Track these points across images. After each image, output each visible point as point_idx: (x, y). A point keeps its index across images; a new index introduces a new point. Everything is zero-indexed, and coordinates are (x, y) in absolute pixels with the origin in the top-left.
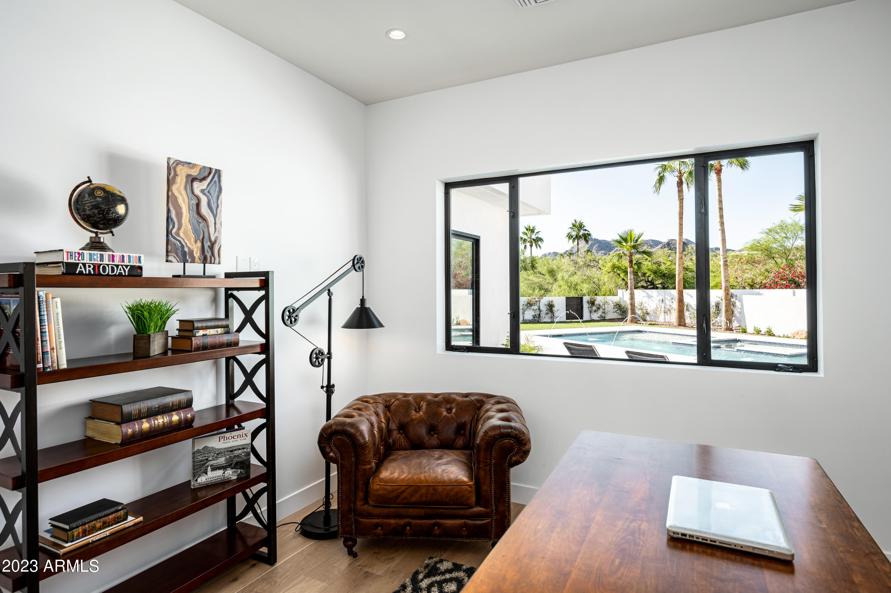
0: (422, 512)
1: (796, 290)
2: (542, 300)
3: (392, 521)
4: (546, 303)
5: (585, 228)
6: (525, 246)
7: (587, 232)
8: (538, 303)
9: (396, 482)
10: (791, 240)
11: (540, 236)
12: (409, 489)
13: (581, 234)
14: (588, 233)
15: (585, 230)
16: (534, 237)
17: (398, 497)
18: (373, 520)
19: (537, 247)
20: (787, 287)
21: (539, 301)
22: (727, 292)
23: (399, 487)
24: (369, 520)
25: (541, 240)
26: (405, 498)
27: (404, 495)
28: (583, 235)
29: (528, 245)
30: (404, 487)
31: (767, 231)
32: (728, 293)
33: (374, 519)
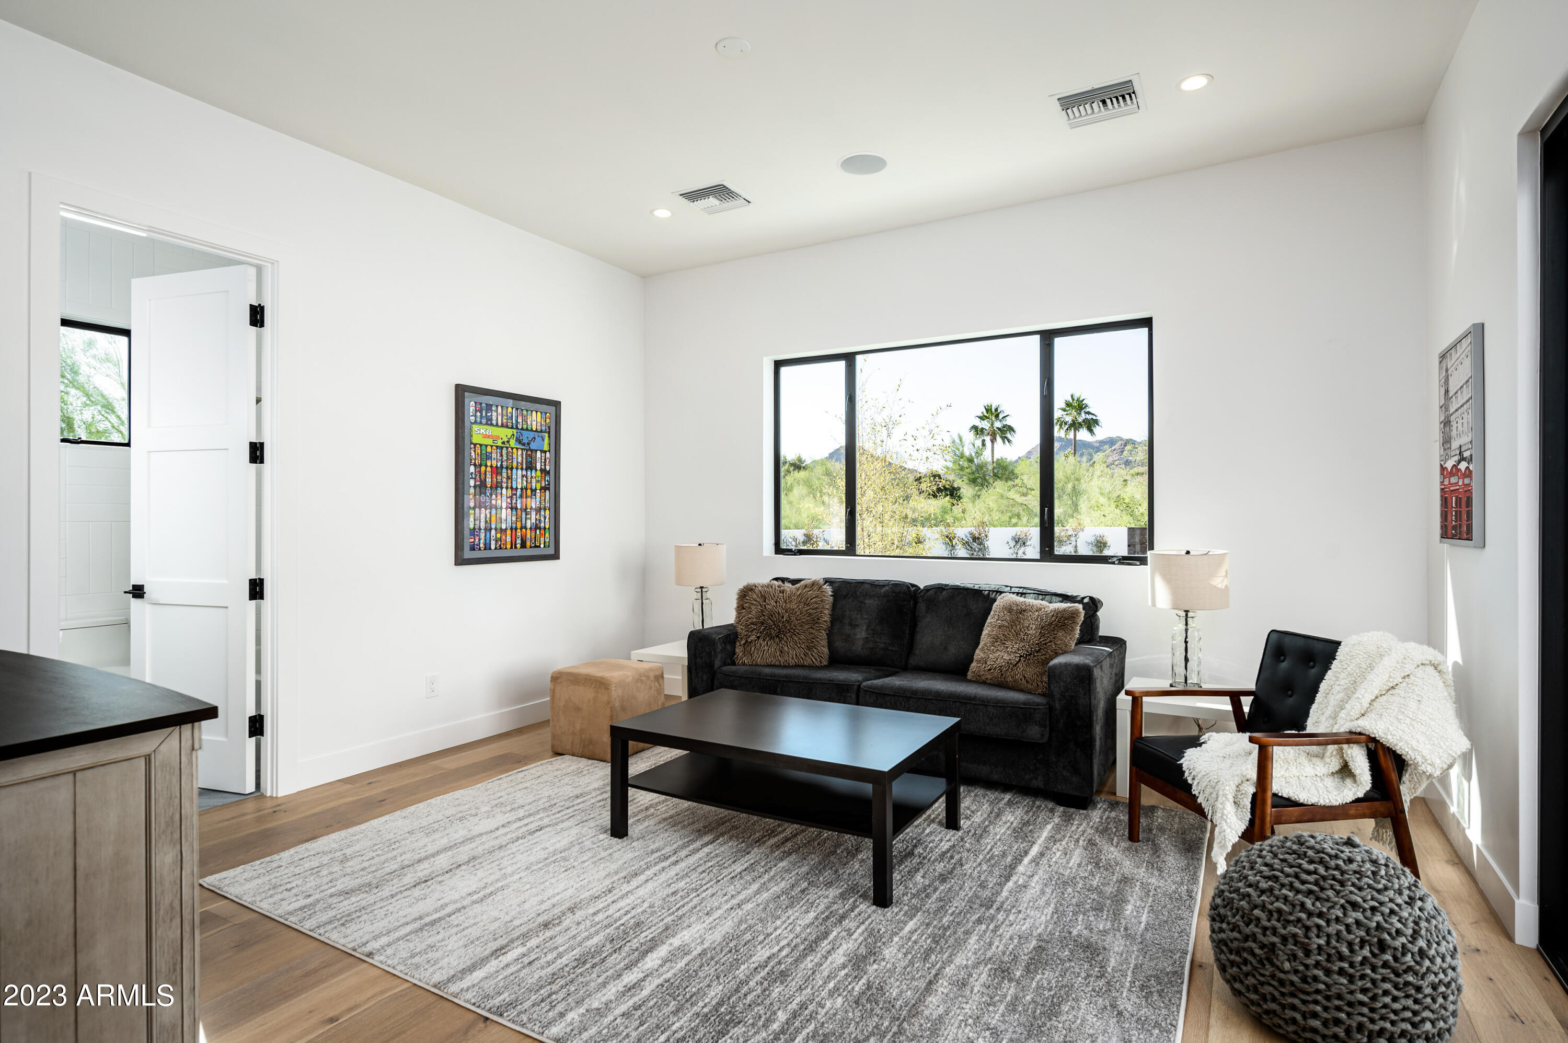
2: (1081, 534)
4: (1092, 539)
5: (1087, 410)
6: (984, 441)
7: (1091, 416)
8: (1073, 539)
11: (1008, 422)
13: (1080, 420)
14: (1094, 418)
15: (1089, 413)
16: (998, 424)
19: (1004, 442)
21: (1076, 536)
25: (1011, 429)
28: (1084, 421)
29: (988, 439)
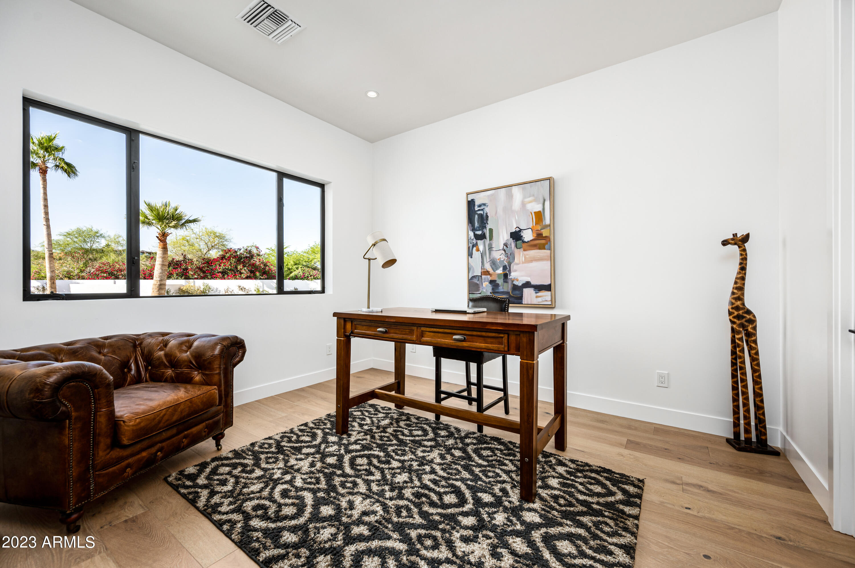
0: (174, 431)
1: (116, 280)
3: (144, 454)
9: (154, 410)
10: (89, 243)
12: (170, 410)
17: (160, 422)
18: (122, 464)
20: (107, 278)
22: (52, 281)
23: (159, 412)
24: (118, 466)
26: (167, 420)
27: (166, 417)
30: (165, 410)
31: (65, 234)
32: (54, 282)
33: (122, 462)
